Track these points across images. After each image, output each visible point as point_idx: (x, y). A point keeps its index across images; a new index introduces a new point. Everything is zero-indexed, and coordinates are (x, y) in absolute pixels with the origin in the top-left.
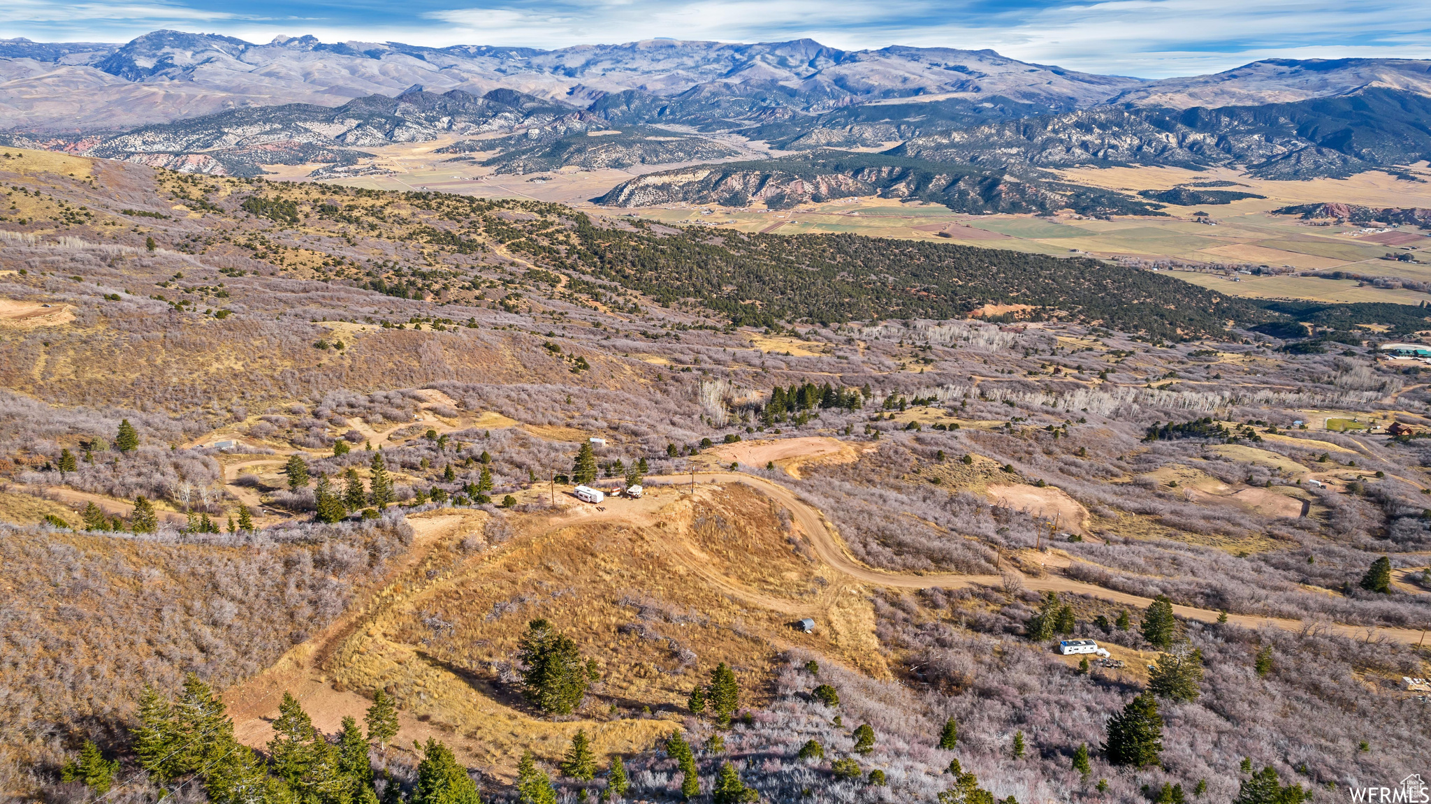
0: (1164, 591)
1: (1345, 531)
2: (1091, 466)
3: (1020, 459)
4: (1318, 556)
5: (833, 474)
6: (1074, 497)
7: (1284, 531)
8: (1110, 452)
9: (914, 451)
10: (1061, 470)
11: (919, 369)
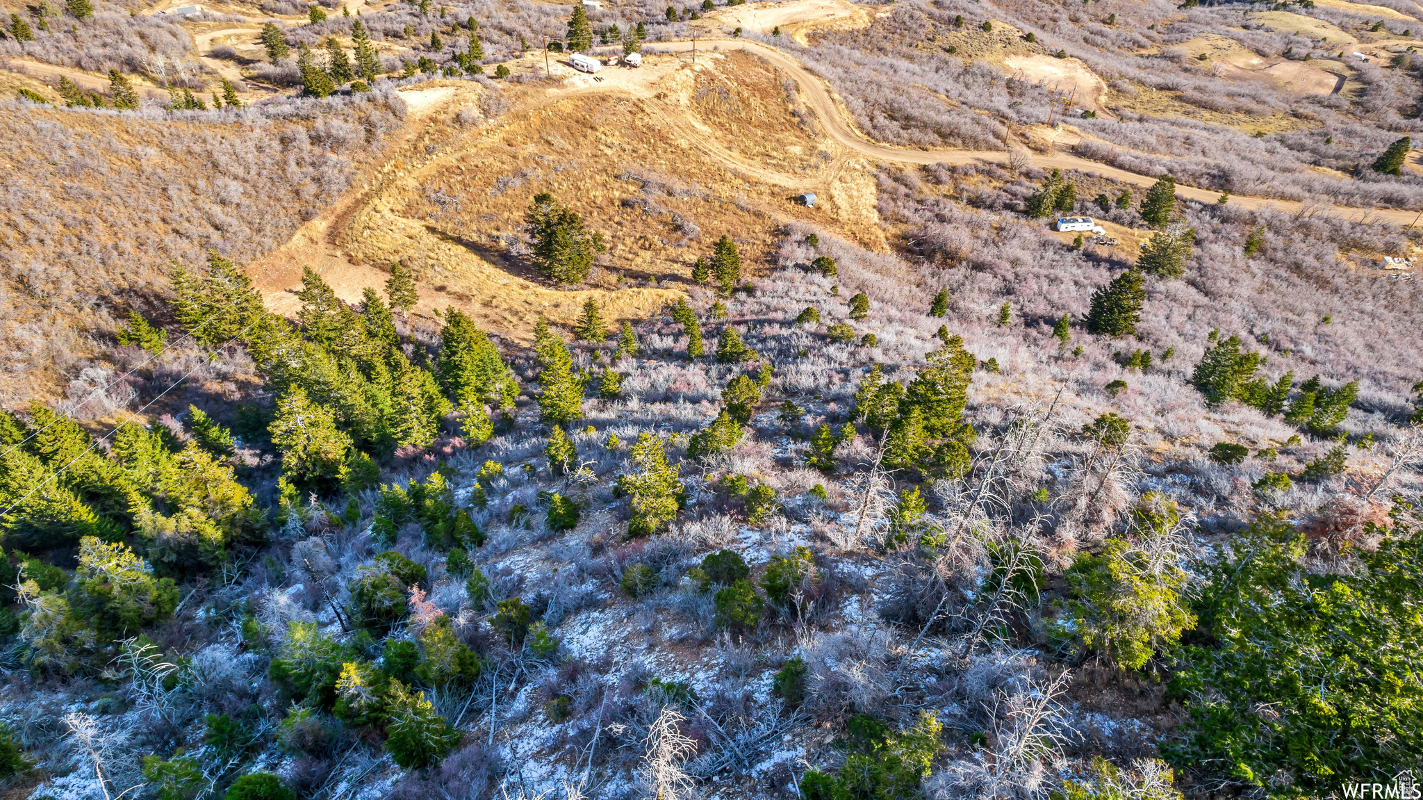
0: (1170, 171)
1: (1375, 109)
2: (1118, 36)
3: (1043, 27)
4: (1337, 137)
5: (842, 41)
6: (1094, 70)
7: (1307, 109)
8: (1141, 20)
9: (931, 16)
10: (1086, 40)
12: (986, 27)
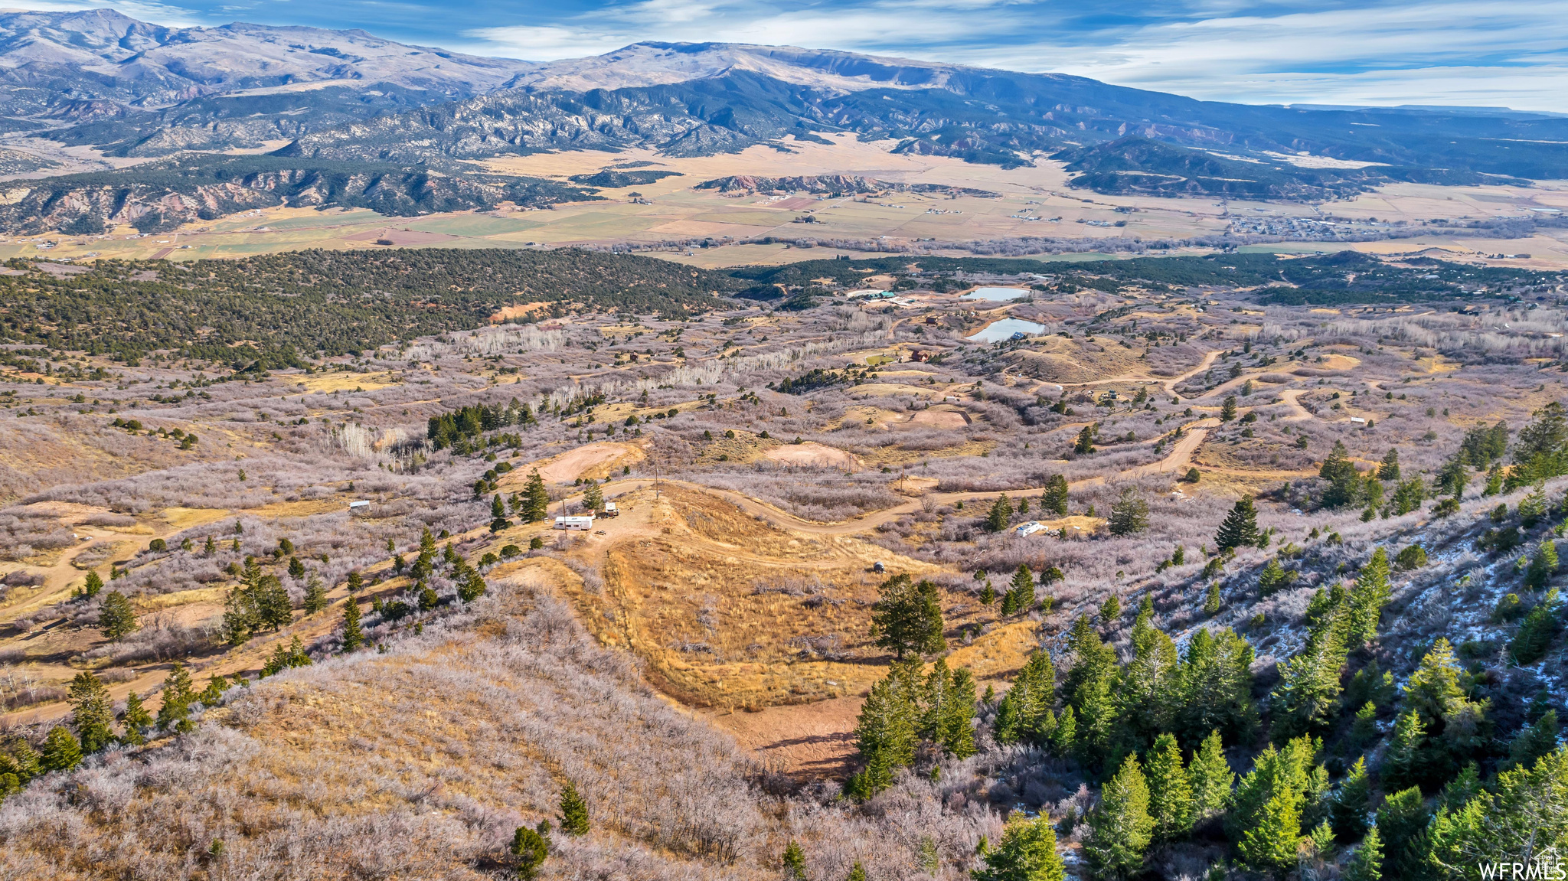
1: (1006, 425)
11: (511, 379)
12: (730, 435)
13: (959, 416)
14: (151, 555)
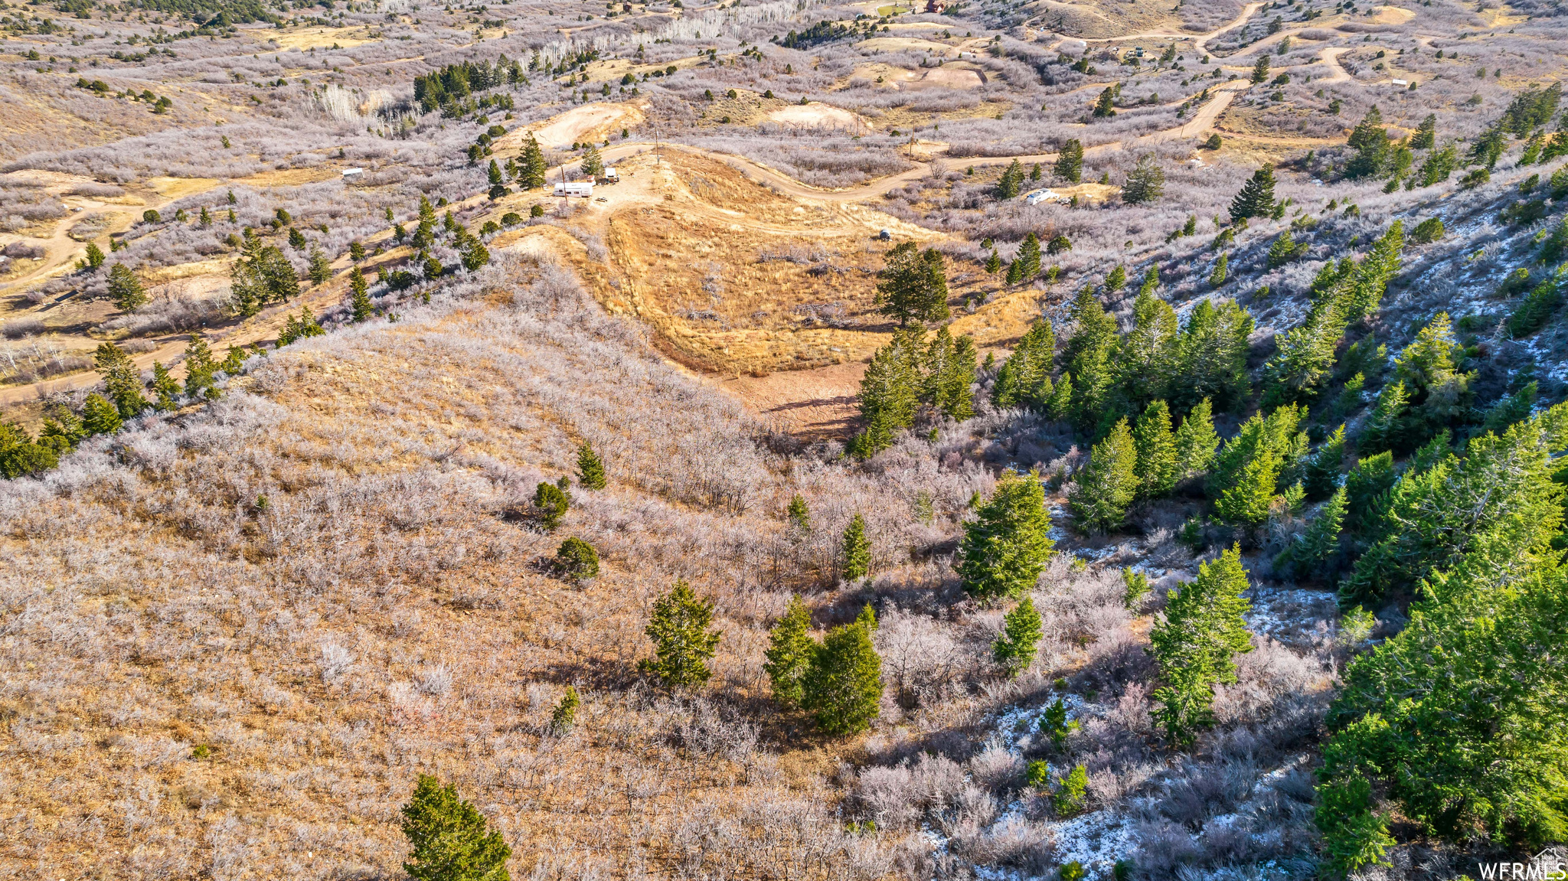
1: (1024, 85)
7: (991, 95)
11: (497, 34)
12: (732, 95)
13: (974, 75)
14: (147, 227)
